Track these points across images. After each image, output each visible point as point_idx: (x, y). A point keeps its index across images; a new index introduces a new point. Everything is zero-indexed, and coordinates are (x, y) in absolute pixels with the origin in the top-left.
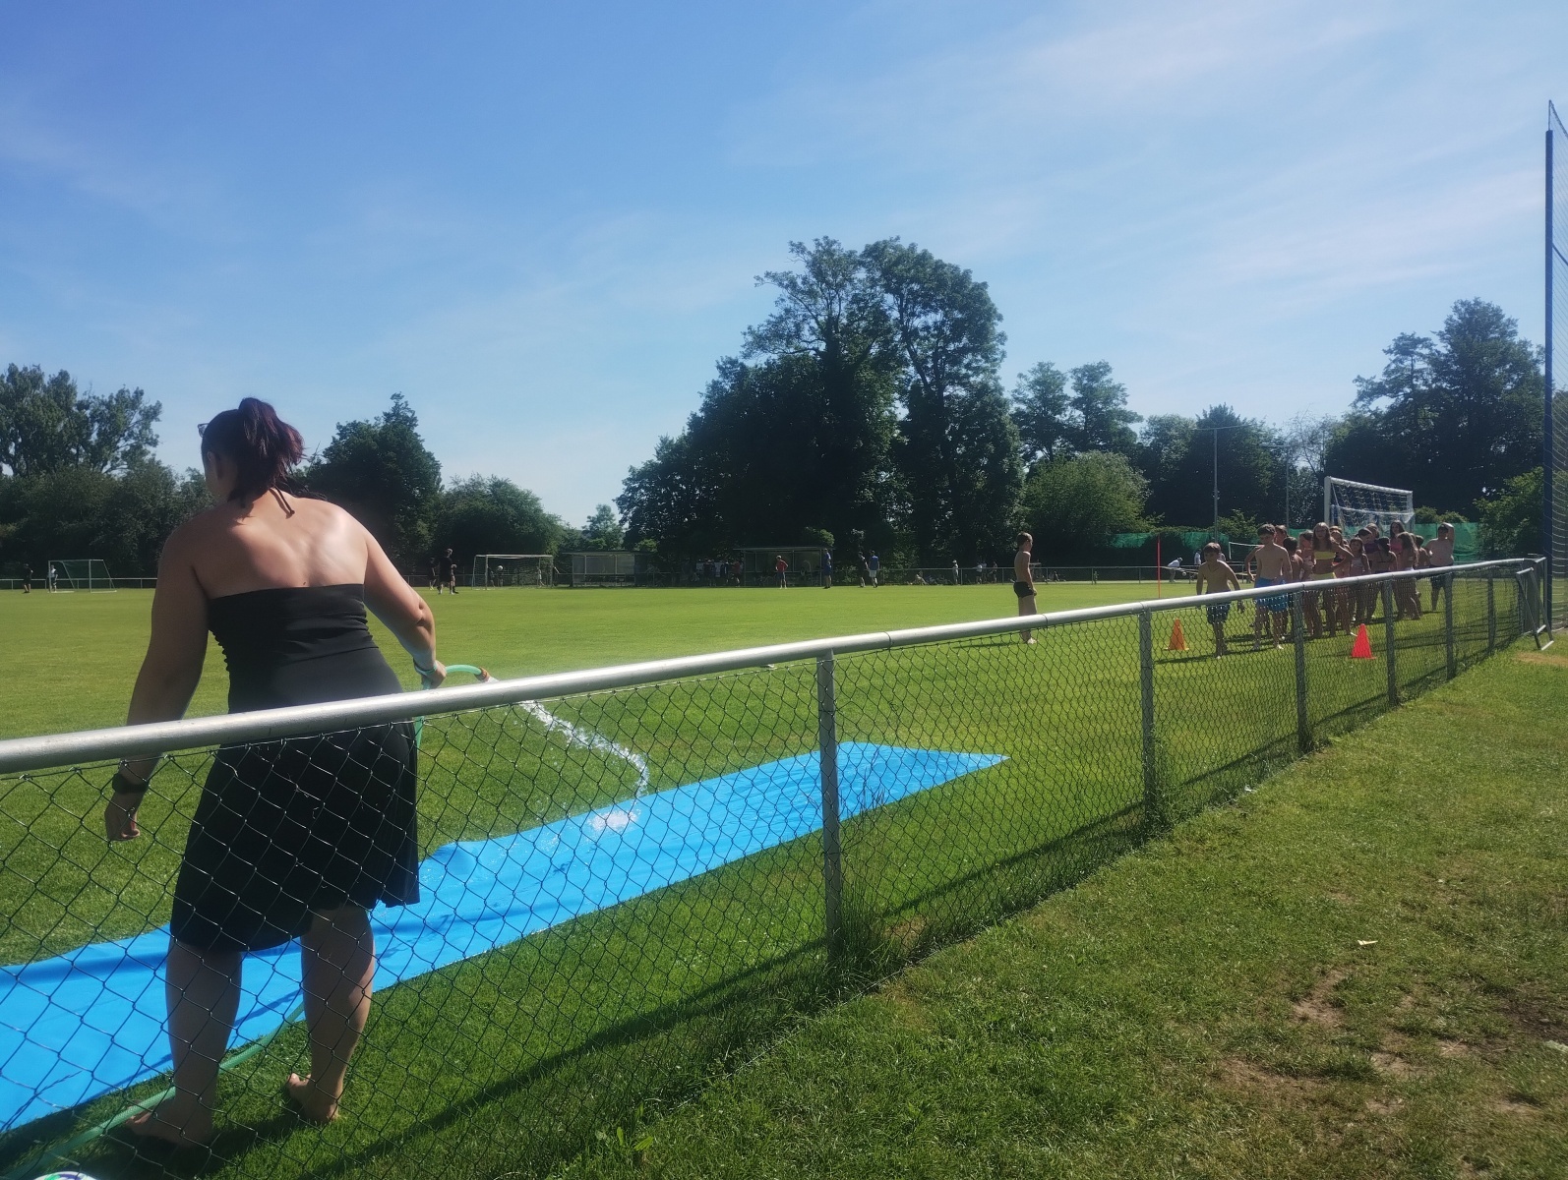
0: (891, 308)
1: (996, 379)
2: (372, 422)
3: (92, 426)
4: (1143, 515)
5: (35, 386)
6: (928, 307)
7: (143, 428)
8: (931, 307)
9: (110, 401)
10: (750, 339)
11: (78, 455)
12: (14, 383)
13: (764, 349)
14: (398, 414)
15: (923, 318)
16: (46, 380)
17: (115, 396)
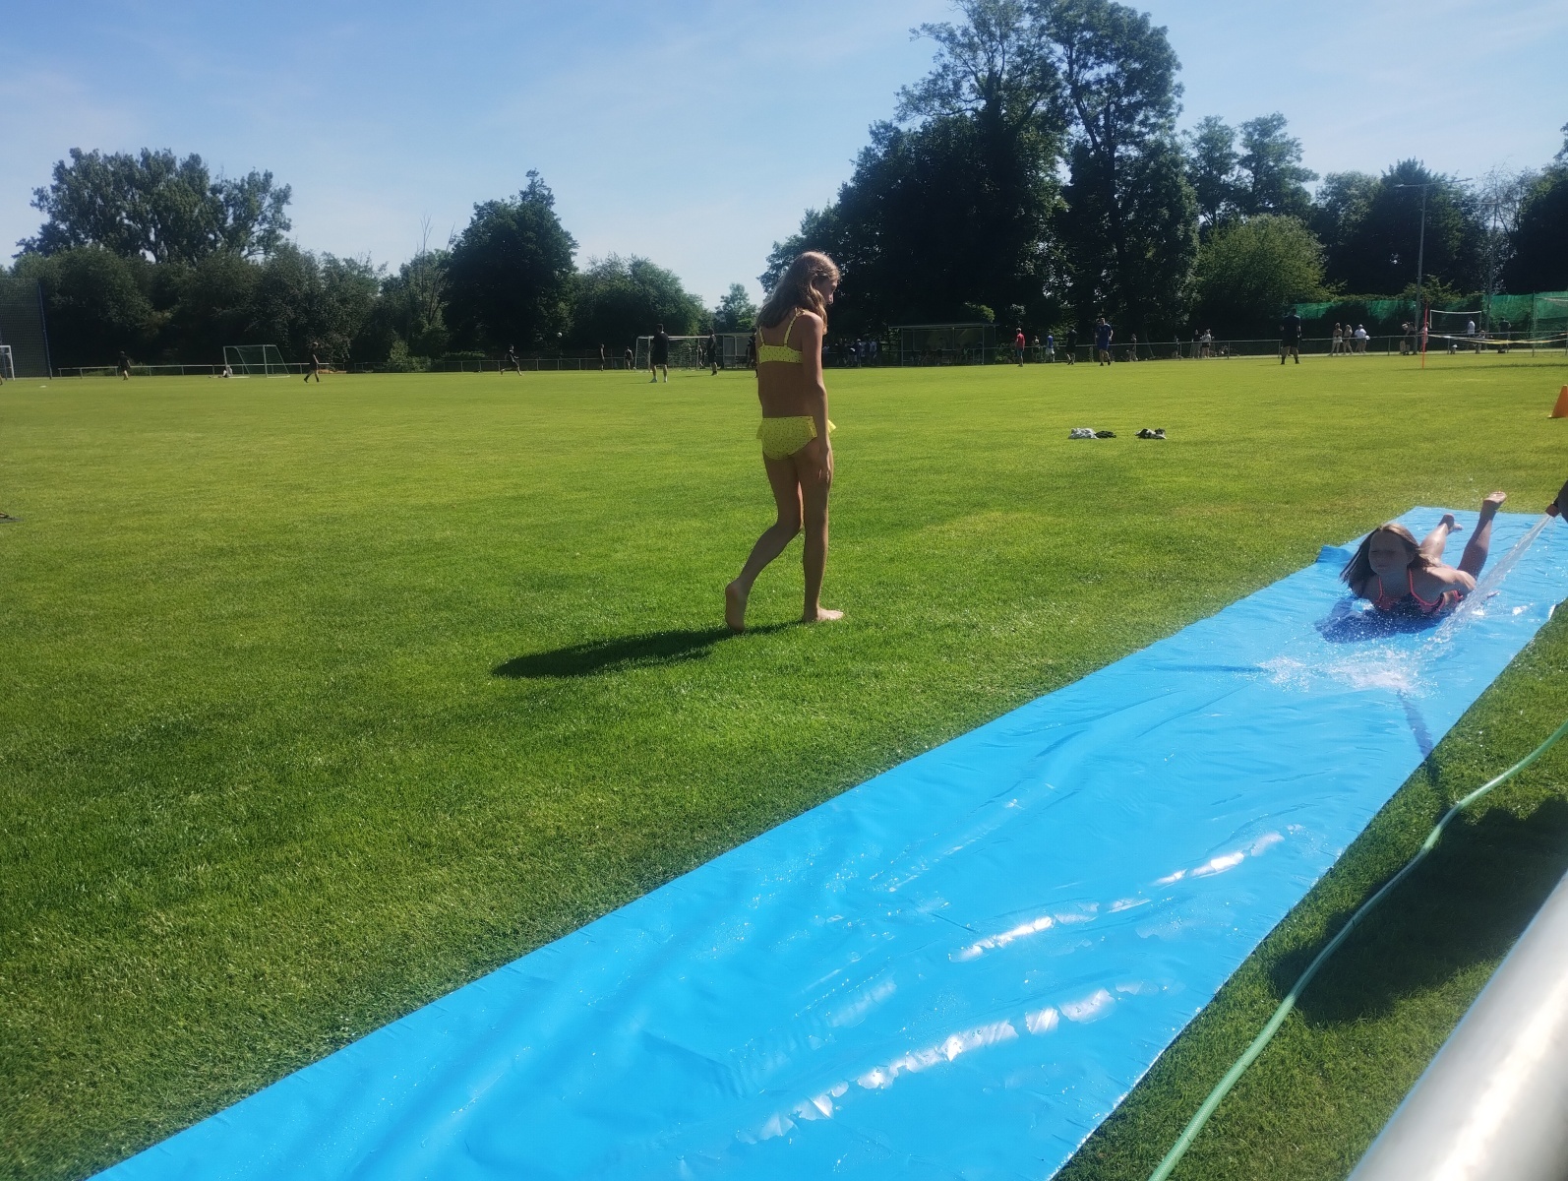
0: (1060, 60)
1: (1173, 137)
2: (508, 201)
3: (227, 210)
4: (1323, 283)
5: (169, 170)
6: (1101, 57)
7: (275, 212)
8: (1106, 57)
9: (243, 185)
10: (904, 100)
11: (216, 241)
12: (148, 167)
13: (917, 109)
14: (535, 192)
15: (1096, 69)
16: (178, 165)
17: (246, 179)
